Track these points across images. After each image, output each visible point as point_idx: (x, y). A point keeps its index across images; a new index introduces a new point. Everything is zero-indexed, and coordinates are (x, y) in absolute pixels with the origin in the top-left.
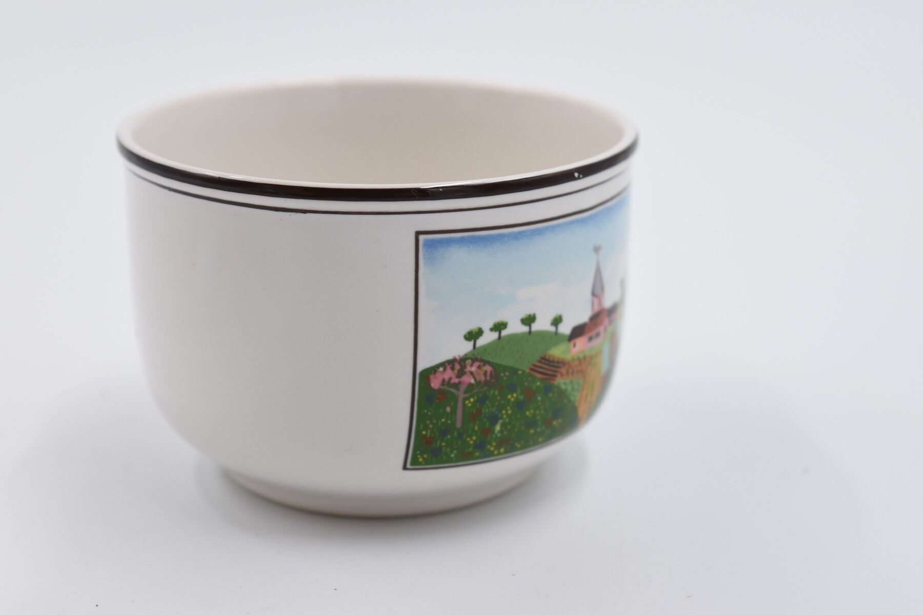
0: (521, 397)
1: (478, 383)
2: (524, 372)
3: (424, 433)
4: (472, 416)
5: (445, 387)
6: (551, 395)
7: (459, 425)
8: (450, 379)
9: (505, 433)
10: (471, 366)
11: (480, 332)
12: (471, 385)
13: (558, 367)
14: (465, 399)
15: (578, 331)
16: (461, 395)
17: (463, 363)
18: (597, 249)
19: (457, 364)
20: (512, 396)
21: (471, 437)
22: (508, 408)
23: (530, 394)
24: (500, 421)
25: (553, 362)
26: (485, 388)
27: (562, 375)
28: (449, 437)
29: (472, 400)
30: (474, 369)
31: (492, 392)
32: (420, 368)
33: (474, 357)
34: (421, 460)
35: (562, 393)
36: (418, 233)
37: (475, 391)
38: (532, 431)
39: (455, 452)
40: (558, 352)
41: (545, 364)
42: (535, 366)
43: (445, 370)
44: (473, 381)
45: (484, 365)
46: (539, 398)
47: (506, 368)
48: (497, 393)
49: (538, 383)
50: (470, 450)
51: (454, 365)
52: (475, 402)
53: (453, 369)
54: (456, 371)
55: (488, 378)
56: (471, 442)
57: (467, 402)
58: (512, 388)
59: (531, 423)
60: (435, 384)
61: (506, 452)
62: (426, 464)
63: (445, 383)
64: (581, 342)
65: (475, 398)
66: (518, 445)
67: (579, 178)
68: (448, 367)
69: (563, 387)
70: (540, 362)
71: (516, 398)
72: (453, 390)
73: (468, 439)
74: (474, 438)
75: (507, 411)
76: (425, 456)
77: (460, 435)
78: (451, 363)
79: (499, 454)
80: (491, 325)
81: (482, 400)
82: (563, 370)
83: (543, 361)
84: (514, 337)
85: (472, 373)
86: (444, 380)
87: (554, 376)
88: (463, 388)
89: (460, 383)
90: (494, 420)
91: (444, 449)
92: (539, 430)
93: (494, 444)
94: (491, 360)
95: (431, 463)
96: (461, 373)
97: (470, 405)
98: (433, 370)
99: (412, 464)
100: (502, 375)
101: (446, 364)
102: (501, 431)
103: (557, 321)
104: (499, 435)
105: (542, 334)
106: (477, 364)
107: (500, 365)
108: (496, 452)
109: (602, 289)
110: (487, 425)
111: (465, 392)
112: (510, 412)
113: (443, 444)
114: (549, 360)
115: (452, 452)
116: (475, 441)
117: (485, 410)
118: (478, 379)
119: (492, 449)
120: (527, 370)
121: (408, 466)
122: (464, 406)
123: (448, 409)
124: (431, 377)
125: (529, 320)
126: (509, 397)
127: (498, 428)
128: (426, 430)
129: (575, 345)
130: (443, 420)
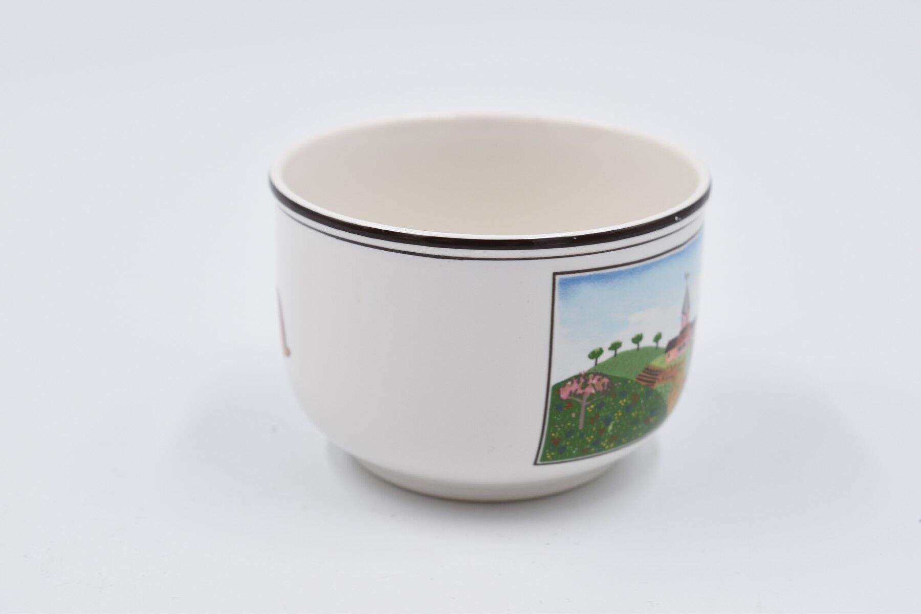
0: (629, 402)
1: (597, 392)
2: (632, 381)
3: (553, 435)
4: (592, 419)
5: (572, 398)
6: (650, 398)
7: (581, 427)
8: (576, 390)
9: (616, 431)
10: (593, 379)
11: (600, 352)
12: (592, 395)
13: (657, 375)
14: (587, 406)
15: (672, 344)
16: (584, 403)
17: (586, 377)
18: (687, 276)
19: (582, 379)
20: (623, 402)
21: (589, 436)
22: (619, 411)
23: (635, 398)
24: (613, 422)
25: (653, 371)
26: (603, 397)
27: (659, 381)
28: (572, 437)
29: (592, 406)
30: (595, 382)
31: (608, 399)
32: (553, 383)
33: (594, 373)
34: (549, 457)
35: (659, 396)
36: (555, 274)
37: (595, 399)
38: (635, 428)
39: (576, 449)
40: (658, 363)
41: (648, 373)
42: (640, 375)
43: (572, 383)
44: (593, 391)
45: (603, 377)
46: (642, 401)
47: (619, 379)
48: (611, 399)
49: (642, 389)
50: (588, 446)
51: (579, 379)
52: (595, 408)
53: (578, 382)
54: (581, 384)
55: (605, 388)
56: (590, 440)
57: (588, 408)
58: (623, 395)
59: (635, 422)
60: (564, 395)
61: (614, 446)
62: (553, 460)
63: (572, 394)
64: (673, 352)
65: (595, 405)
66: (624, 440)
67: (678, 221)
68: (575, 381)
69: (659, 390)
70: (644, 372)
71: (626, 403)
72: (578, 399)
73: (587, 438)
74: (592, 437)
75: (618, 413)
76: (553, 454)
77: (582, 436)
78: (577, 378)
79: (610, 448)
80: (609, 345)
81: (599, 406)
82: (660, 377)
83: (647, 371)
84: (627, 354)
85: (593, 385)
86: (571, 392)
87: (653, 383)
88: (586, 397)
89: (583, 393)
90: (607, 422)
91: (568, 448)
92: (640, 426)
93: (606, 441)
94: (609, 374)
95: (557, 459)
96: (585, 386)
97: (590, 411)
98: (563, 384)
99: (542, 460)
100: (616, 384)
101: (573, 379)
102: (613, 430)
103: (658, 338)
104: (611, 433)
105: (647, 349)
106: (597, 377)
107: (615, 377)
108: (607, 447)
109: (689, 308)
110: (603, 426)
111: (587, 401)
112: (620, 414)
113: (568, 443)
114: (651, 371)
115: (574, 449)
116: (592, 439)
117: (602, 414)
118: (598, 389)
119: (604, 445)
120: (635, 380)
121: (538, 462)
122: (586, 411)
123: (573, 415)
124: (562, 390)
125: (637, 339)
126: (621, 402)
127: (610, 428)
128: (555, 431)
129: (669, 356)
130: (569, 424)
